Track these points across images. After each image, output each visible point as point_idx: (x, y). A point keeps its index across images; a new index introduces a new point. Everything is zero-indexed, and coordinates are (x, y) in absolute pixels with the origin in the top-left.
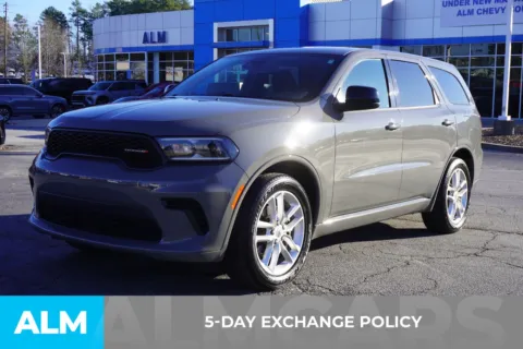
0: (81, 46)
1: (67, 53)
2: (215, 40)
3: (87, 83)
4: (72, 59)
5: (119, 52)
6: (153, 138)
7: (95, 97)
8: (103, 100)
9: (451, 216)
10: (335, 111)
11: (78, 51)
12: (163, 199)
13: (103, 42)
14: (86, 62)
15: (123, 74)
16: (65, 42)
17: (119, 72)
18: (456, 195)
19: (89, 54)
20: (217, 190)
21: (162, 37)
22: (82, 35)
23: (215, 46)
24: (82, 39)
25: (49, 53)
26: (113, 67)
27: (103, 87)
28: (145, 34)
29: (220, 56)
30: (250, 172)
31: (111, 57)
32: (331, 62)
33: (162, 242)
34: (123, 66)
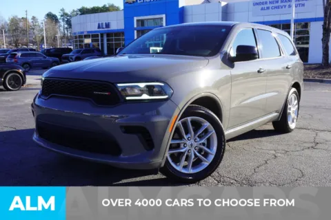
0: (66, 32)
1: (59, 35)
2: (135, 26)
3: (69, 50)
4: (62, 38)
5: (85, 34)
6: (113, 84)
7: (74, 57)
8: (78, 59)
9: (289, 123)
10: (229, 62)
11: (64, 34)
12: (121, 127)
13: (77, 29)
14: (69, 39)
15: (88, 45)
16: (58, 30)
17: (86, 44)
18: (292, 109)
19: (71, 36)
20: (159, 120)
21: (108, 25)
22: (66, 26)
23: (135, 29)
24: (67, 28)
25: (49, 35)
26: (82, 41)
27: (78, 52)
28: (99, 24)
29: (138, 37)
30: (181, 106)
31: (81, 36)
32: (224, 30)
33: (122, 156)
34: (88, 41)
